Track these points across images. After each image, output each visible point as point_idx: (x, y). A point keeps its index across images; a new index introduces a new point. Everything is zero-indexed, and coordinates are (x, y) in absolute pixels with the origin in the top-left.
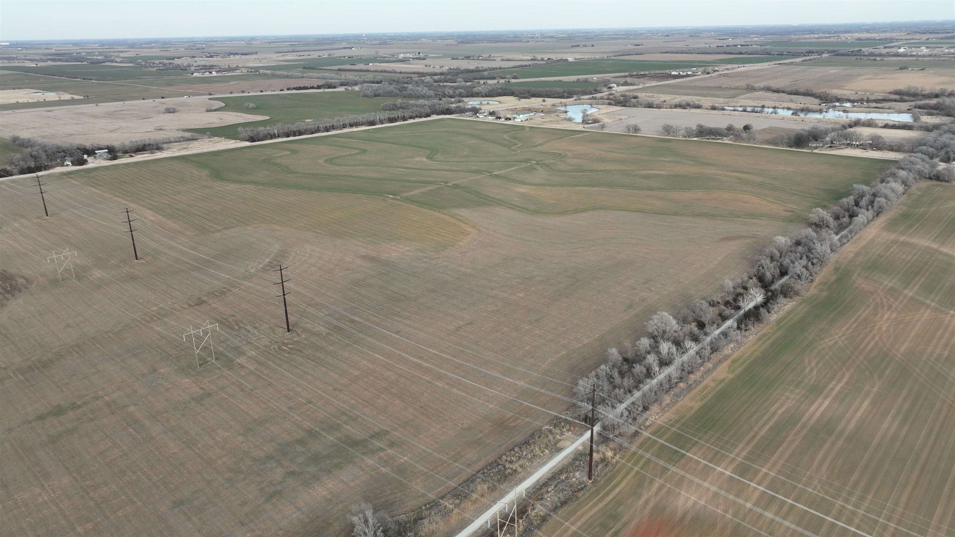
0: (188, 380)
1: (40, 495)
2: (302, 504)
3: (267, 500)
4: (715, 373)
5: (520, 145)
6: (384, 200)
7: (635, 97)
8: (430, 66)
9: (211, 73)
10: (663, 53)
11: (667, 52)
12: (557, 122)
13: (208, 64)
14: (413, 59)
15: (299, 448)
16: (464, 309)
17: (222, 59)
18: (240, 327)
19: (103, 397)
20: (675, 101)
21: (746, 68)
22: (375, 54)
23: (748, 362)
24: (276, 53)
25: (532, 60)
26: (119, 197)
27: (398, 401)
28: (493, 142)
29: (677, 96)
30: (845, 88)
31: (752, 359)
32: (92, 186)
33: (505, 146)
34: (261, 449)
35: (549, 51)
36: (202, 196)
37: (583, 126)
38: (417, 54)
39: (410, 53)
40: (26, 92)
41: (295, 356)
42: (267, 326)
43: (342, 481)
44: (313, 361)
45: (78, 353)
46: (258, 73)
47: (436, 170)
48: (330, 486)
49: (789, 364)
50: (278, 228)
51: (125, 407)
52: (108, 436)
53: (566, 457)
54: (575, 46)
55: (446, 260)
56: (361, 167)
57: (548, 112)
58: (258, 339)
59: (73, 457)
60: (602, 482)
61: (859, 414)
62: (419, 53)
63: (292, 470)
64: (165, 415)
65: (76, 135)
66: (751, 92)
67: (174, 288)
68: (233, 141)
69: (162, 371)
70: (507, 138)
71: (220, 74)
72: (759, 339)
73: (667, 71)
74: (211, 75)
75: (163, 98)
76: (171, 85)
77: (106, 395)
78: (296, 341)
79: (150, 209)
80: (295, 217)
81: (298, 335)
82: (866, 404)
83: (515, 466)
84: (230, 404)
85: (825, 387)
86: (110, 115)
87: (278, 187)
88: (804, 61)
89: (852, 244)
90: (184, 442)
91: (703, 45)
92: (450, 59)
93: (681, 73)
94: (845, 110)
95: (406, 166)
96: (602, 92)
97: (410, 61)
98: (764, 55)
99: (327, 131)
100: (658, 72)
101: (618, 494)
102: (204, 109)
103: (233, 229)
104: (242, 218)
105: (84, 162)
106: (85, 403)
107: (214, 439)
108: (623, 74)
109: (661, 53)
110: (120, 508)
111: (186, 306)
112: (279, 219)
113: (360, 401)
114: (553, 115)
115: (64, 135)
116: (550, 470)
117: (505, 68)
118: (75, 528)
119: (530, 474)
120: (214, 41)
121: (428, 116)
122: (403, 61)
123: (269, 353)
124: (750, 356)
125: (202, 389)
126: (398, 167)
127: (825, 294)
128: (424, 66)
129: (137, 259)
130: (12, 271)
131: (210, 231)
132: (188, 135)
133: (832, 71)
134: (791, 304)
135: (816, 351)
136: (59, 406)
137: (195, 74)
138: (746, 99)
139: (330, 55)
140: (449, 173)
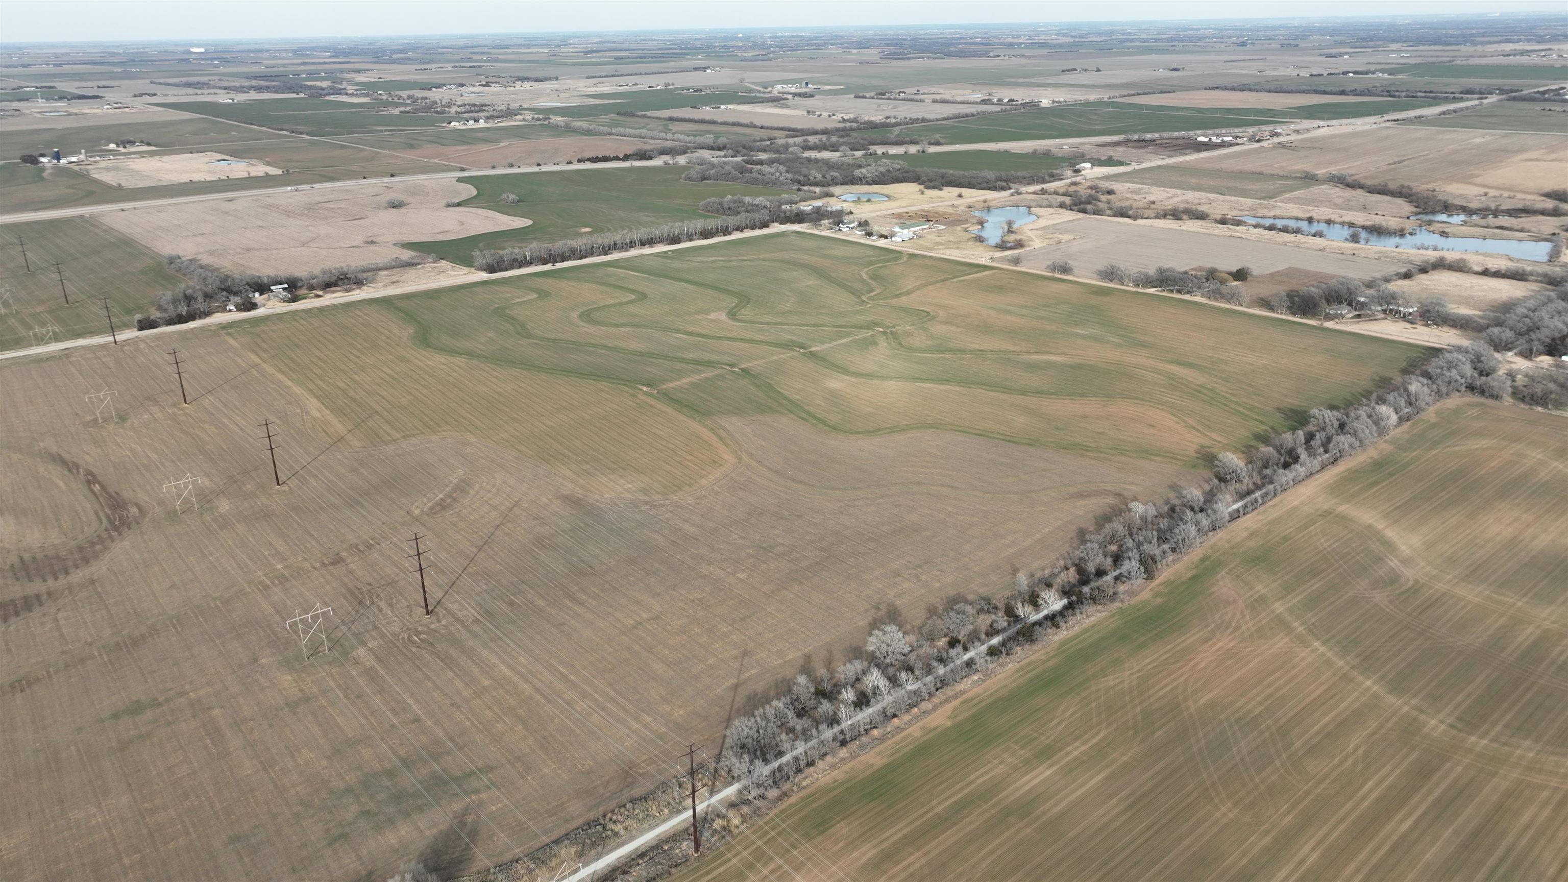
0: (289, 678)
1: (94, 816)
2: (365, 852)
3: (330, 844)
4: (928, 719)
5: (878, 291)
6: (633, 396)
7: (1110, 192)
8: (814, 112)
9: (476, 121)
10: (1210, 89)
11: (1217, 88)
12: (957, 245)
13: (478, 101)
14: (795, 95)
15: (386, 782)
16: (659, 594)
17: (503, 88)
18: (373, 603)
19: (188, 693)
20: (1171, 201)
21: (1331, 128)
22: (738, 82)
23: (983, 704)
24: (587, 78)
25: (984, 102)
26: (283, 372)
27: (520, 727)
28: (839, 286)
29: (1179, 192)
30: (1478, 180)
31: (991, 699)
32: (254, 352)
33: (853, 293)
34: (343, 778)
35: (1021, 80)
36: (391, 376)
37: (991, 253)
38: (804, 84)
39: (792, 81)
40: (207, 160)
41: (424, 652)
42: (406, 604)
43: (418, 828)
44: (442, 661)
45: (176, 628)
46: (546, 122)
47: (729, 339)
48: (403, 833)
49: (1039, 709)
50: (472, 439)
51: (208, 709)
52: (182, 747)
53: (684, 821)
54: (1068, 70)
55: (672, 509)
56: (627, 329)
57: (951, 221)
58: (387, 623)
59: (139, 771)
60: (710, 857)
61: (1079, 793)
62: (807, 84)
63: (368, 808)
64: (251, 724)
65: (255, 249)
66: (1307, 186)
67: (312, 536)
68: (466, 270)
69: (264, 661)
70: (865, 276)
71: (490, 124)
72: (1018, 671)
73: (1191, 133)
74: (477, 126)
75: (392, 176)
76: (411, 146)
77: (192, 691)
78: (432, 630)
79: (317, 397)
80: (501, 422)
81: (439, 621)
82: (1099, 777)
83: (618, 828)
84: (327, 714)
85: (1060, 750)
86: (311, 210)
87: (497, 365)
88: (1444, 113)
89: (1258, 514)
90: (261, 762)
91: (1291, 72)
92: (852, 96)
93: (1214, 139)
94: (1443, 232)
95: (692, 329)
96: (1062, 179)
97: (787, 99)
98: (1382, 96)
99: (606, 254)
100: (1176, 134)
101: (720, 874)
102: (444, 202)
103: (414, 439)
104: (432, 420)
105: (253, 306)
106: (167, 700)
107: (295, 761)
108: (1115, 138)
109: (1206, 89)
110: (173, 840)
111: (318, 565)
112: (479, 423)
113: (476, 723)
114: (958, 228)
115: (239, 250)
116: (657, 836)
117: (930, 121)
118: (121, 859)
119: (632, 838)
120: (502, 47)
121: (765, 225)
122: (776, 100)
123: (394, 644)
124: (991, 695)
125: (301, 690)
126: (679, 331)
127: (1159, 600)
128: (805, 113)
129: (278, 484)
130: (127, 494)
131: (383, 441)
132: (406, 255)
133: (1478, 140)
134: (1099, 615)
135: (1084, 694)
136: (138, 701)
137: (453, 124)
138: (1290, 201)
139: (667, 85)
140: (747, 345)
